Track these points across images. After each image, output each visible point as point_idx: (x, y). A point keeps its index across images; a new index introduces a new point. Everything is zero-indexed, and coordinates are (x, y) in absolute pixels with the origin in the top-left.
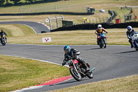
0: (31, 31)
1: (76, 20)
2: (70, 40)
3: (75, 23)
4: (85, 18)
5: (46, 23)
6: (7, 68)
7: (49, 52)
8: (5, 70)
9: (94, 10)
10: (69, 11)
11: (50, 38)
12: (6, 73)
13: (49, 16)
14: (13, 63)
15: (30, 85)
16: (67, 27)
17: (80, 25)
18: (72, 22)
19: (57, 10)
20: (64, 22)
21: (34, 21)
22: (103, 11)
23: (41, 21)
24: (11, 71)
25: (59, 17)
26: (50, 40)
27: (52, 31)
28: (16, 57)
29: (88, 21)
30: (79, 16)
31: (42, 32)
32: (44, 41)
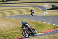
0: (39, 10)
2: (55, 14)
5: (45, 6)
7: (47, 19)
11: (47, 13)
13: (46, 3)
14: (32, 23)
18: (56, 6)
20: (53, 6)
21: (41, 5)
23: (43, 5)
25: (51, 4)
26: (47, 14)
27: (48, 10)
28: (33, 21)
31: (44, 10)
32: (45, 14)
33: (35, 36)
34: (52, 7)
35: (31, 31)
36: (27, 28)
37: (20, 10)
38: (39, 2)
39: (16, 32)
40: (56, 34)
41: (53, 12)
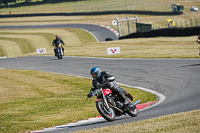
0: (90, 38)
1: (156, 23)
2: (147, 51)
3: (156, 26)
4: (169, 19)
5: (112, 27)
6: (55, 92)
7: (117, 69)
8: (53, 95)
9: (182, 7)
10: (146, 9)
11: (118, 49)
12: (55, 99)
13: (116, 16)
14: (65, 85)
15: (89, 117)
16: (143, 32)
17: (162, 30)
18: (150, 25)
19: (129, 8)
20: (138, 25)
21: (96, 23)
22: (196, 9)
23: (105, 23)
24: (62, 96)
25: (132, 18)
26: (118, 52)
27: (121, 38)
29: (174, 24)
30: (161, 17)
31: (107, 40)
32: (110, 53)
33: (133, 116)
34: (133, 30)
35: (123, 100)
36: (108, 91)
37: (25, 40)
38: (89, 11)
39: (10, 116)
40: (150, 120)
41: (139, 46)
